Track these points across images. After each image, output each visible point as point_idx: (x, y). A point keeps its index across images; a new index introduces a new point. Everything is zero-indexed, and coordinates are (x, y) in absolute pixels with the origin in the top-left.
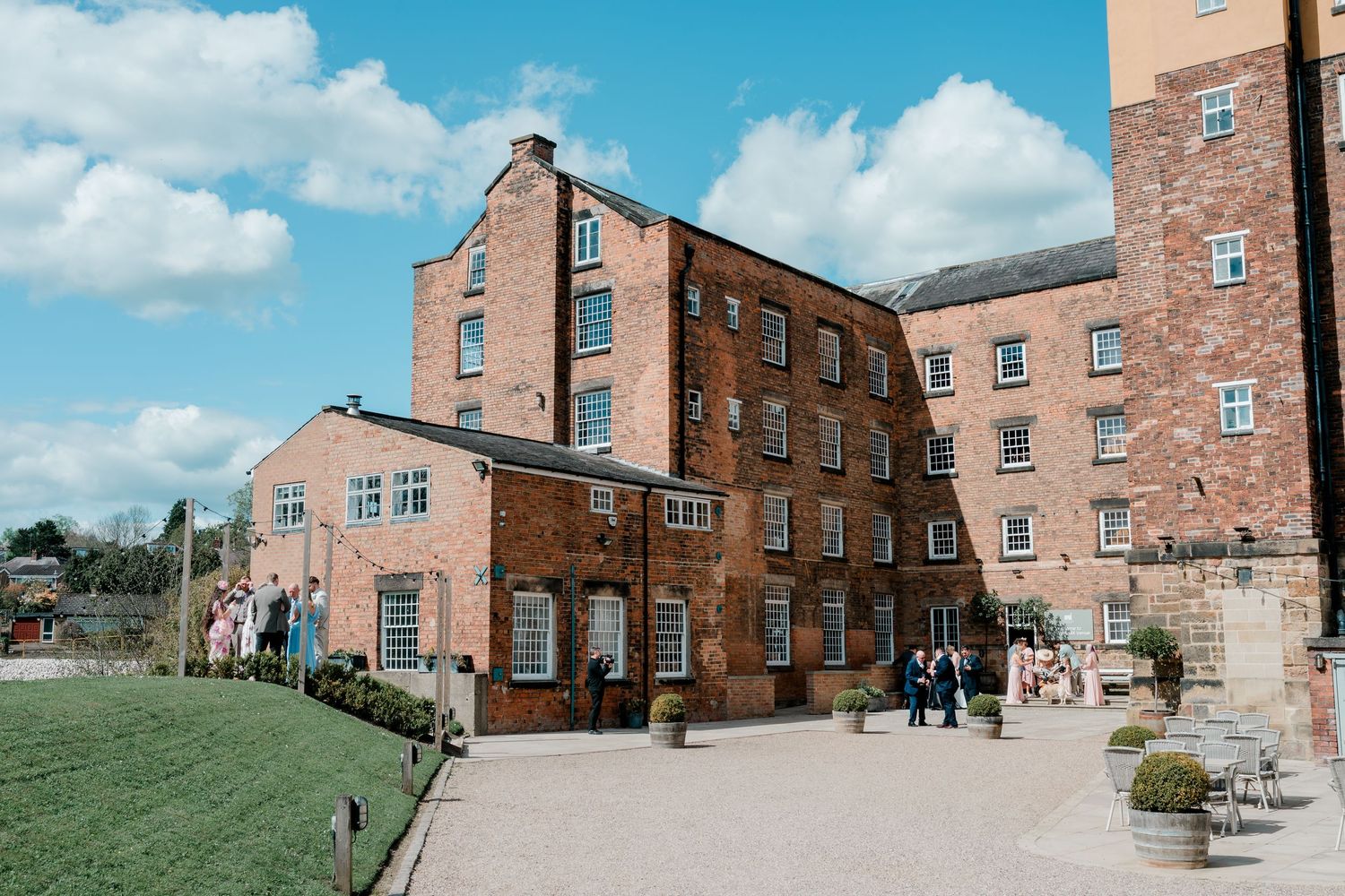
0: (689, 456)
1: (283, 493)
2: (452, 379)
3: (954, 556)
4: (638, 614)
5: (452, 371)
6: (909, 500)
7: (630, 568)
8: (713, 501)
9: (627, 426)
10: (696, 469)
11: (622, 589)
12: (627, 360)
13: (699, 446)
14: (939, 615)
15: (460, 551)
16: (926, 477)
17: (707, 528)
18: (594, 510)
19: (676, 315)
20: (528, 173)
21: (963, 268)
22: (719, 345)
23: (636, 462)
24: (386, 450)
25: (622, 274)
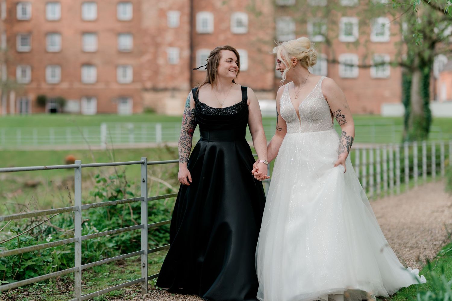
6: (11, 59)
14: (21, 103)
16: (17, 52)
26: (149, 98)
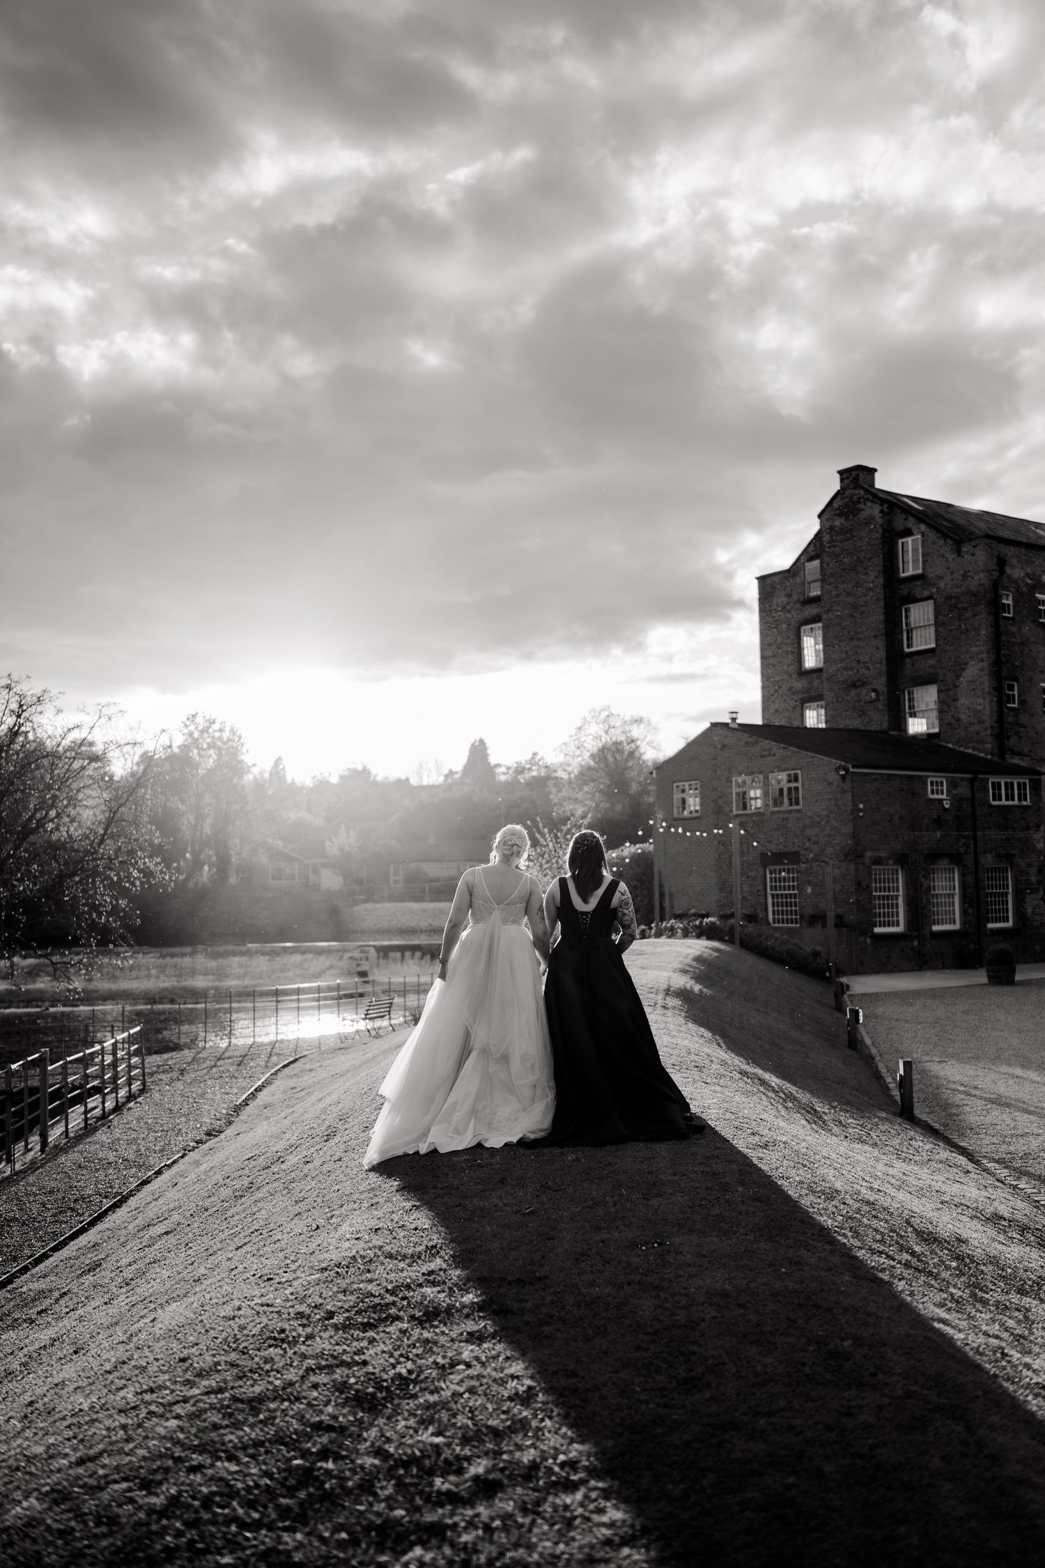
0: (1008, 739)
1: (681, 788)
2: (794, 676)
4: (970, 878)
5: (793, 668)
7: (963, 841)
8: (1030, 780)
9: (953, 716)
10: (1015, 749)
11: (957, 859)
12: (950, 659)
13: (1016, 729)
15: (829, 836)
17: (1027, 803)
18: (932, 797)
19: (992, 618)
20: (855, 498)
22: (1032, 639)
23: (961, 746)
24: (764, 756)
25: (942, 585)
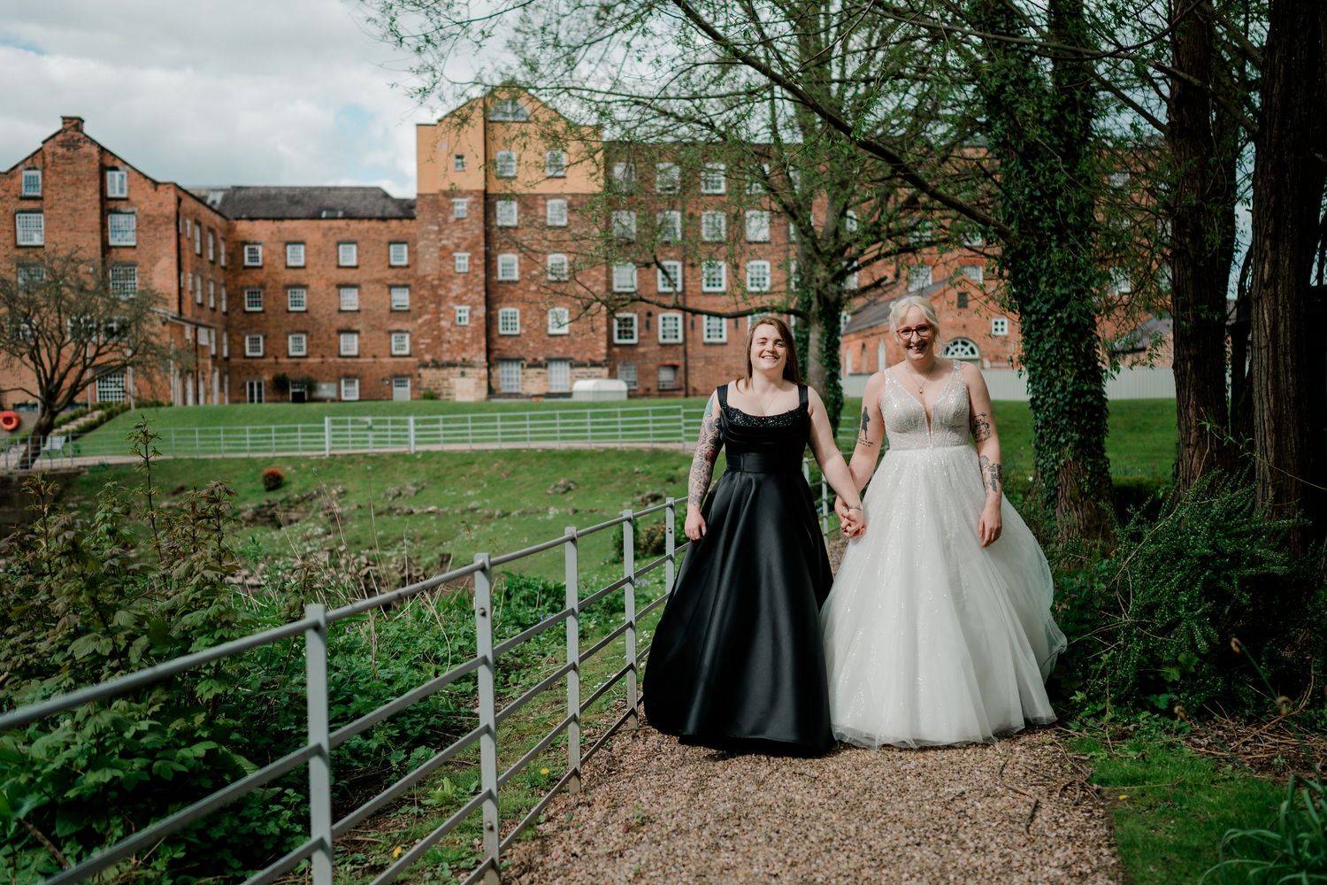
0: (182, 306)
3: (261, 354)
6: (235, 323)
9: (149, 289)
12: (147, 253)
13: (183, 300)
14: (252, 385)
16: (245, 312)
19: (176, 233)
21: (247, 188)
25: (142, 207)
26: (428, 375)
